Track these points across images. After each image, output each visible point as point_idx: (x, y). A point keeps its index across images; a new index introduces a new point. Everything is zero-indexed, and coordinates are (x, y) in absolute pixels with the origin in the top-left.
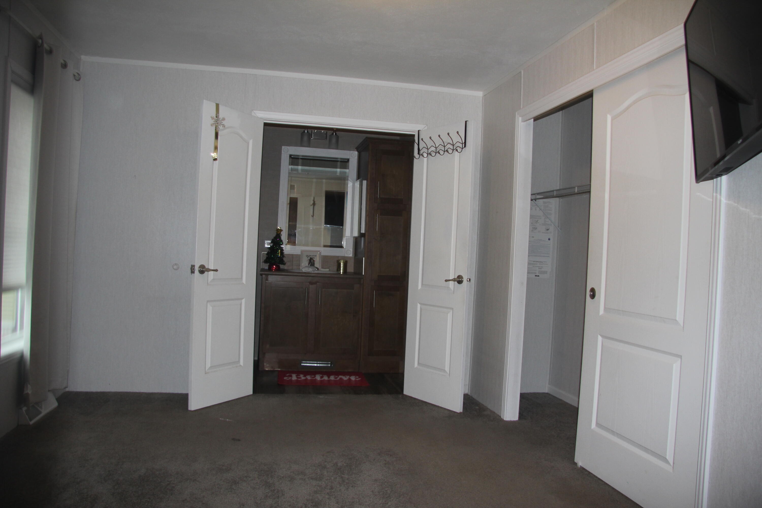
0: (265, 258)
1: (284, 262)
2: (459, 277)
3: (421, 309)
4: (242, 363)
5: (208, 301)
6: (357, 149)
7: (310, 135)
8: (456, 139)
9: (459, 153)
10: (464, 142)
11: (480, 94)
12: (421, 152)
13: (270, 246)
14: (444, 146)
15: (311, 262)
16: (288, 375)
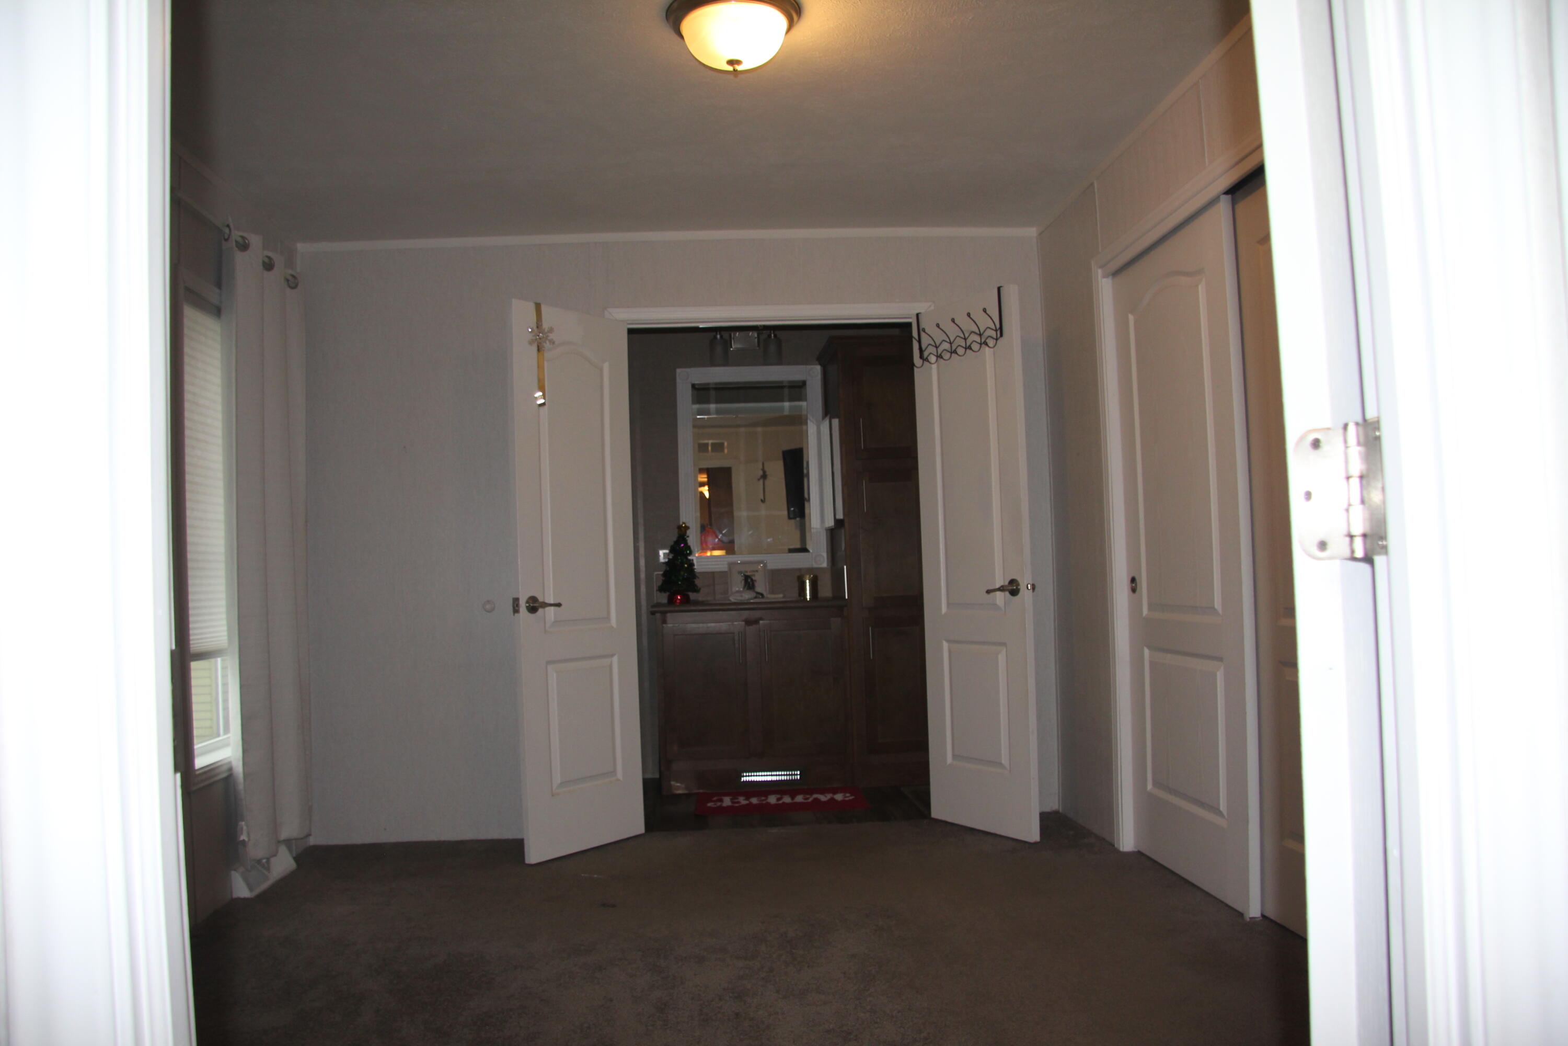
0: (660, 583)
1: (697, 587)
2: (1012, 582)
3: (950, 652)
4: (620, 775)
5: (549, 663)
6: (820, 360)
7: (727, 344)
8: (984, 322)
9: (992, 350)
10: (998, 326)
11: (1032, 232)
12: (926, 354)
13: (669, 559)
14: (965, 339)
15: (749, 583)
16: (715, 799)
